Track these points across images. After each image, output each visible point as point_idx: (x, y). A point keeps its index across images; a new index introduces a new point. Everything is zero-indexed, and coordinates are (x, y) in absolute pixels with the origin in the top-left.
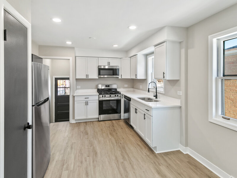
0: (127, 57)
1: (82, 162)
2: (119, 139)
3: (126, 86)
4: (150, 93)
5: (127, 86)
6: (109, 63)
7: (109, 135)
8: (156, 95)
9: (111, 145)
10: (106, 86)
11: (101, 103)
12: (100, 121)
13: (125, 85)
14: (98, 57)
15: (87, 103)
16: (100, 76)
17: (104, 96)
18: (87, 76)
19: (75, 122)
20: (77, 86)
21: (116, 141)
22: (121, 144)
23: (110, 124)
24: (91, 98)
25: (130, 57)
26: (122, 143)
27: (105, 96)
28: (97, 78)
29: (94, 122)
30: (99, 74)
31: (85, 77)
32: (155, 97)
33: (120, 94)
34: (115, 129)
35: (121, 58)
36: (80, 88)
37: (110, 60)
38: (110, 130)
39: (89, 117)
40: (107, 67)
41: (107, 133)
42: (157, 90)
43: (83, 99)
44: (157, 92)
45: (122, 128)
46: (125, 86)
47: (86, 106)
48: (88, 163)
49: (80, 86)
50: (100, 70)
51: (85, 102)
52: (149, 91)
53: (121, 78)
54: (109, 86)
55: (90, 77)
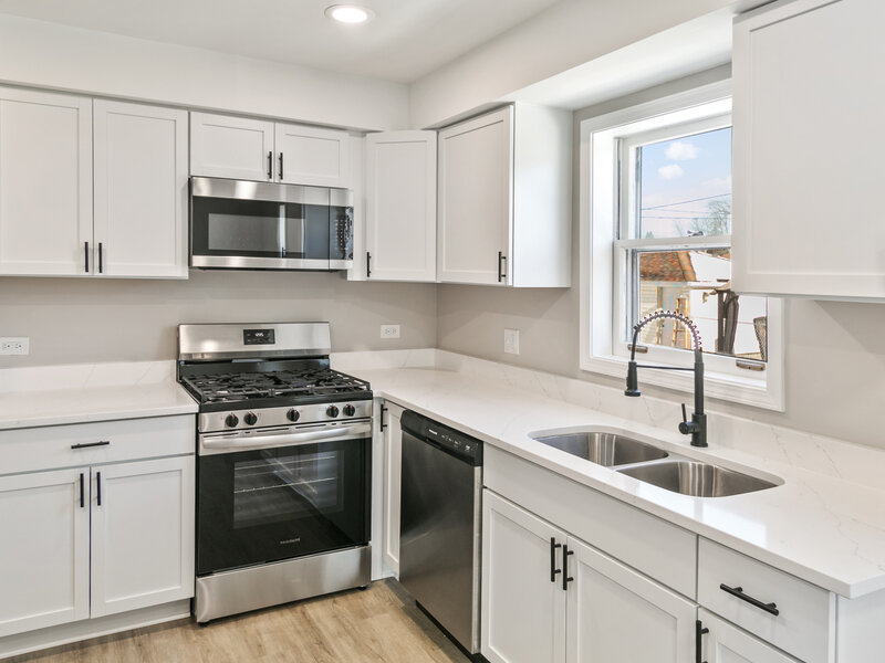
0: (411, 128)
3: (391, 331)
4: (645, 400)
5: (397, 335)
6: (274, 162)
8: (699, 417)
10: (250, 336)
11: (214, 476)
12: (203, 625)
13: (384, 328)
14: (189, 109)
15: (88, 491)
16: (199, 261)
17: (241, 424)
18: (92, 253)
24: (124, 443)
25: (439, 129)
27: (250, 420)
28: (182, 272)
30: (198, 243)
31: (71, 267)
32: (689, 437)
33: (368, 396)
35: (364, 133)
36: (24, 351)
37: (283, 140)
39: (112, 601)
40: (245, 192)
42: (707, 375)
43: (54, 450)
44: (705, 393)
46: (383, 335)
47: (82, 514)
49: (25, 341)
50: (201, 210)
51: (73, 476)
52: (632, 387)
53: (365, 278)
54: (268, 336)
55: (114, 268)
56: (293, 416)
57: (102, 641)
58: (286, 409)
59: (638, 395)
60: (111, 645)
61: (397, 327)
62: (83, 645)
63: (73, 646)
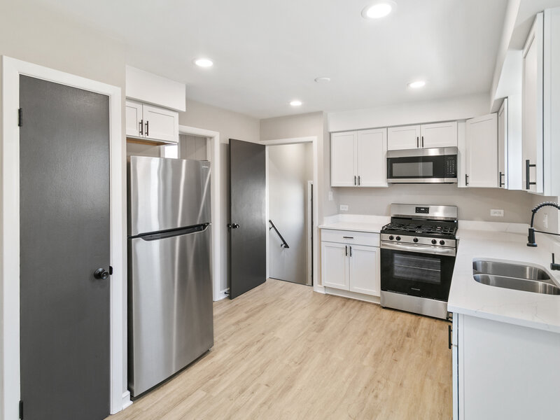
0: (487, 114)
1: (243, 391)
2: (384, 381)
3: (499, 213)
5: (502, 215)
6: (421, 141)
7: (370, 356)
9: (347, 385)
10: (418, 210)
11: (387, 257)
13: (492, 211)
14: (387, 127)
15: (348, 251)
16: (392, 180)
18: (357, 179)
19: (323, 292)
20: (341, 206)
21: (371, 381)
22: (376, 397)
23: (405, 325)
24: (358, 239)
25: (498, 112)
26: (380, 396)
27: (398, 239)
28: (385, 185)
29: (368, 306)
30: (390, 175)
31: (351, 184)
33: (453, 238)
34: (407, 345)
35: (465, 120)
36: (347, 210)
37: (426, 132)
38: (388, 342)
39: (355, 288)
41: (369, 349)
43: (339, 237)
45: (429, 353)
46: (492, 215)
47: (346, 258)
48: (251, 400)
49: (347, 206)
50: (391, 162)
51: (344, 246)
52: (531, 241)
53: (465, 186)
54: (427, 210)
55: (364, 184)
56: (416, 240)
57: (355, 300)
58: (414, 237)
59: (536, 246)
60: (356, 302)
61: (502, 211)
62: (349, 299)
63: (346, 298)
